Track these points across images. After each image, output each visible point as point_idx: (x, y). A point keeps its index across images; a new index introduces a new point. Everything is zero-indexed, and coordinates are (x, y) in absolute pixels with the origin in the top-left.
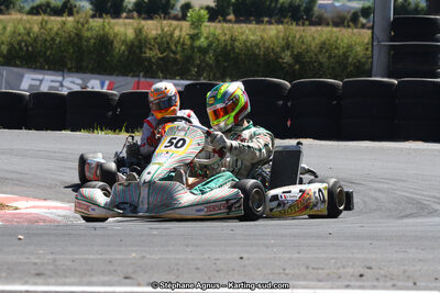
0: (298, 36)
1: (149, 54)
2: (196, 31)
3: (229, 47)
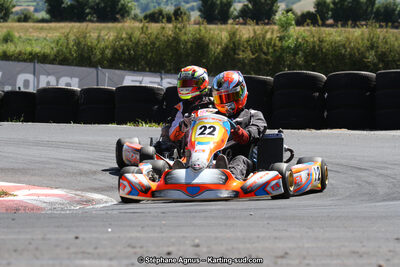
0: (381, 37)
1: (241, 55)
3: (317, 48)
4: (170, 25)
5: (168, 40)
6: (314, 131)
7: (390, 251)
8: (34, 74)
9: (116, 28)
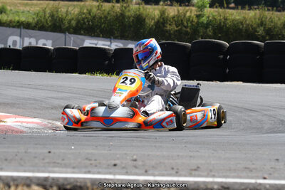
0: (269, 18)
1: (168, 27)
2: (200, 13)
3: (222, 24)
4: (119, 5)
5: (117, 15)
6: (219, 82)
7: (272, 168)
8: (20, 37)
9: (80, 5)
